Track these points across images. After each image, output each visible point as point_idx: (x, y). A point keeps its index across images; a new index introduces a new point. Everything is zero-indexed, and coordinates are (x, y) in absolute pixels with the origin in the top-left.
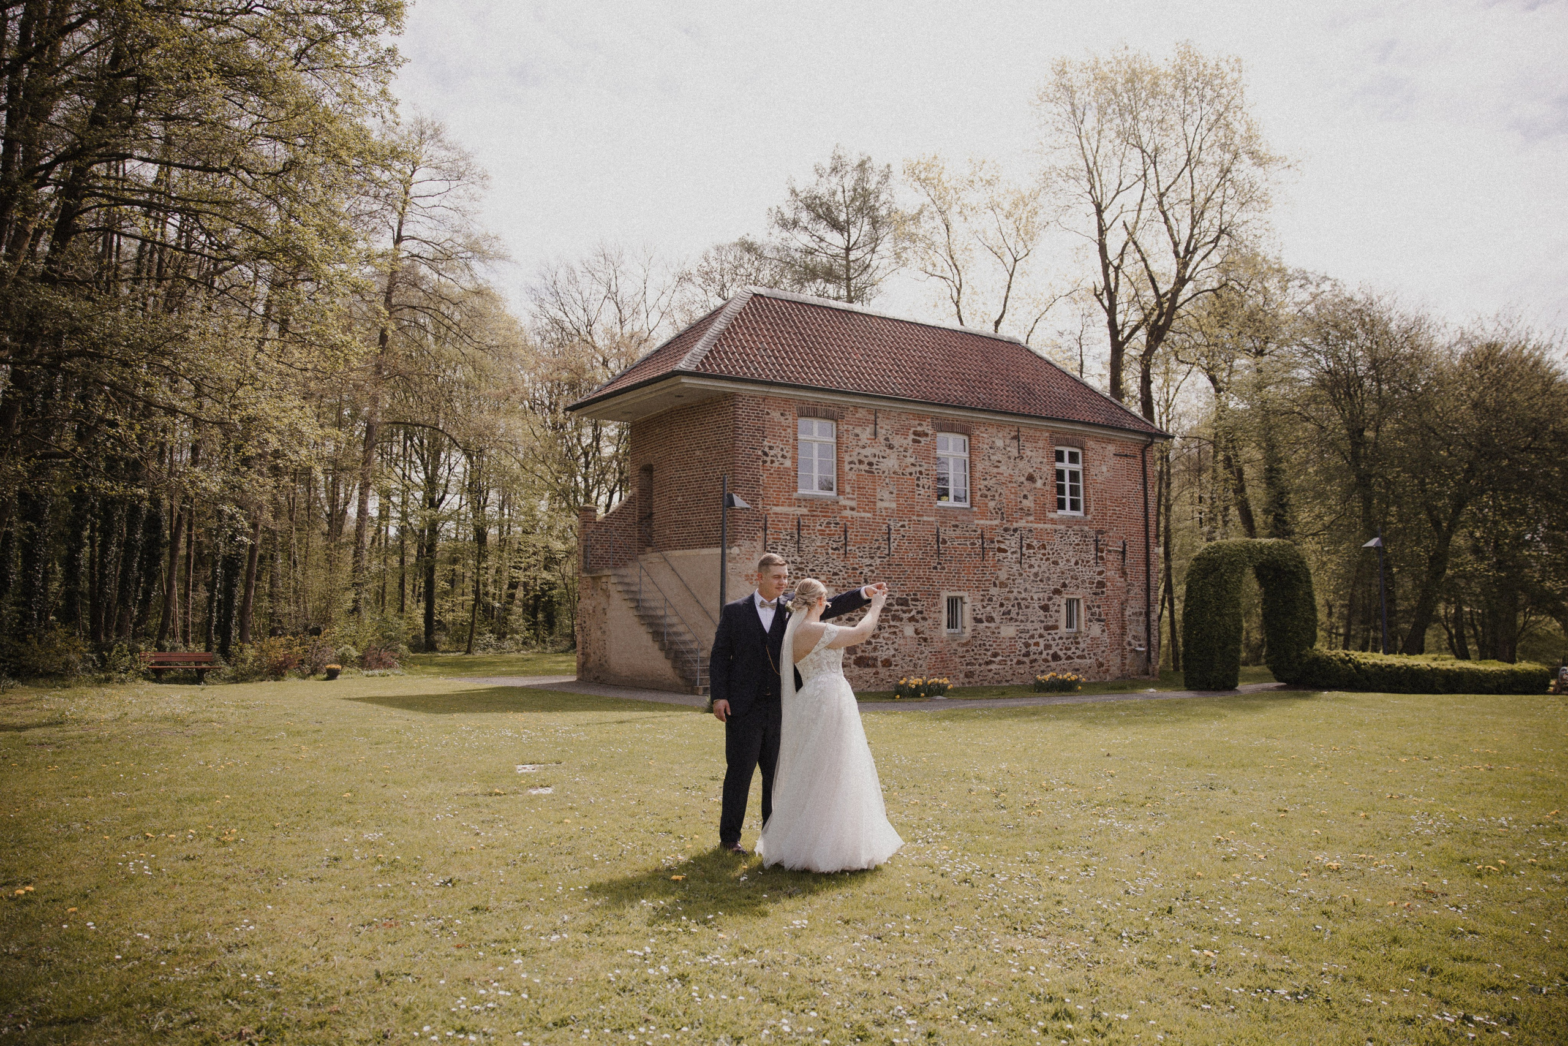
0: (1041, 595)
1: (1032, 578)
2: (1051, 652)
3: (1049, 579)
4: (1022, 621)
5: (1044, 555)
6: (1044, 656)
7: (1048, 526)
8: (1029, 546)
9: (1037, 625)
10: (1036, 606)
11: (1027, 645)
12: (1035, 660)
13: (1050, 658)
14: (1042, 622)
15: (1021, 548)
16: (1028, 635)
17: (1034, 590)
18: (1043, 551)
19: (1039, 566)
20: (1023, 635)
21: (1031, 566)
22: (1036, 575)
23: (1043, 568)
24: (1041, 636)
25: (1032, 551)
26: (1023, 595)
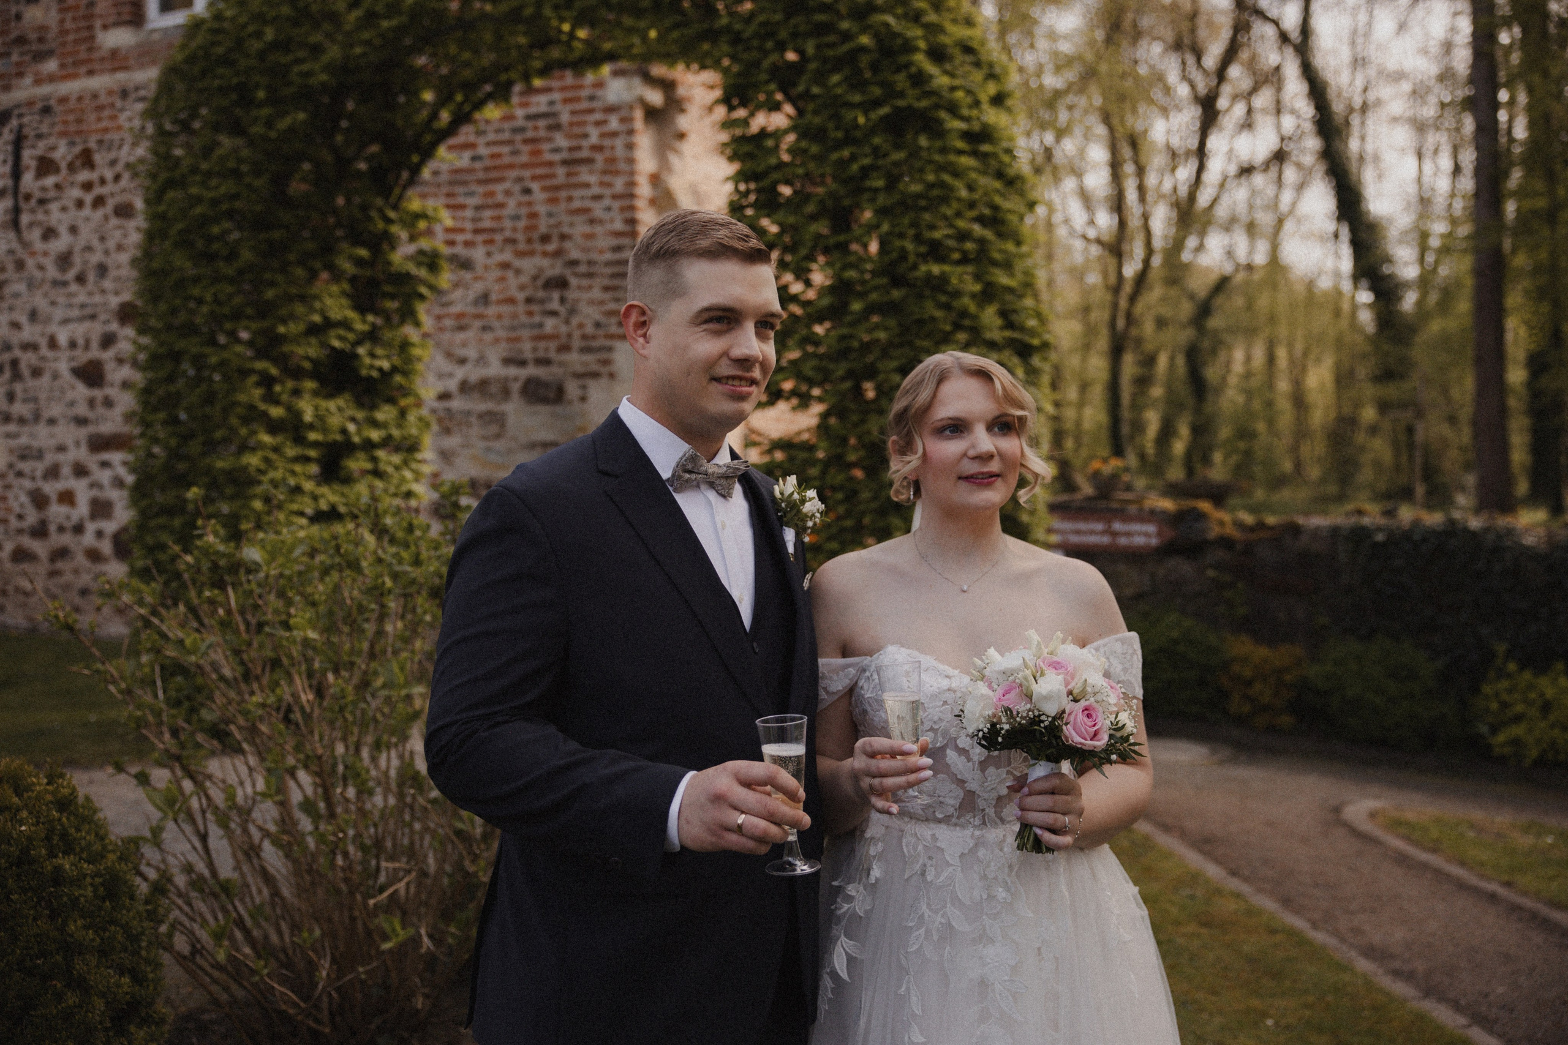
0: (79, 330)
1: (52, 272)
2: (110, 527)
3: (102, 270)
4: (22, 421)
5: (87, 186)
6: (88, 539)
7: (100, 82)
8: (46, 166)
9: (67, 433)
10: (63, 367)
11: (40, 501)
12: (62, 553)
13: (106, 547)
14: (81, 421)
15: (17, 174)
16: (40, 467)
17: (59, 314)
18: (84, 176)
19: (73, 230)
20: (25, 466)
21: (49, 233)
22: (64, 260)
23: (87, 234)
24: (80, 471)
25: (50, 181)
26: (29, 332)
